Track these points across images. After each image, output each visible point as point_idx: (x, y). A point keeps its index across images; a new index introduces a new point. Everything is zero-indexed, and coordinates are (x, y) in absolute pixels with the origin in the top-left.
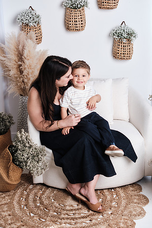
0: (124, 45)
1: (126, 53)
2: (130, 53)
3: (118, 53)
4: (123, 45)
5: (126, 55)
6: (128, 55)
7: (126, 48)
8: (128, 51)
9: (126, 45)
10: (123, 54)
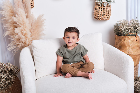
0: (104, 7)
1: (105, 14)
2: (109, 14)
3: (99, 15)
4: (102, 7)
5: (105, 16)
6: (107, 16)
7: (106, 10)
8: (107, 12)
9: (106, 7)
10: (103, 15)
